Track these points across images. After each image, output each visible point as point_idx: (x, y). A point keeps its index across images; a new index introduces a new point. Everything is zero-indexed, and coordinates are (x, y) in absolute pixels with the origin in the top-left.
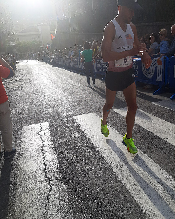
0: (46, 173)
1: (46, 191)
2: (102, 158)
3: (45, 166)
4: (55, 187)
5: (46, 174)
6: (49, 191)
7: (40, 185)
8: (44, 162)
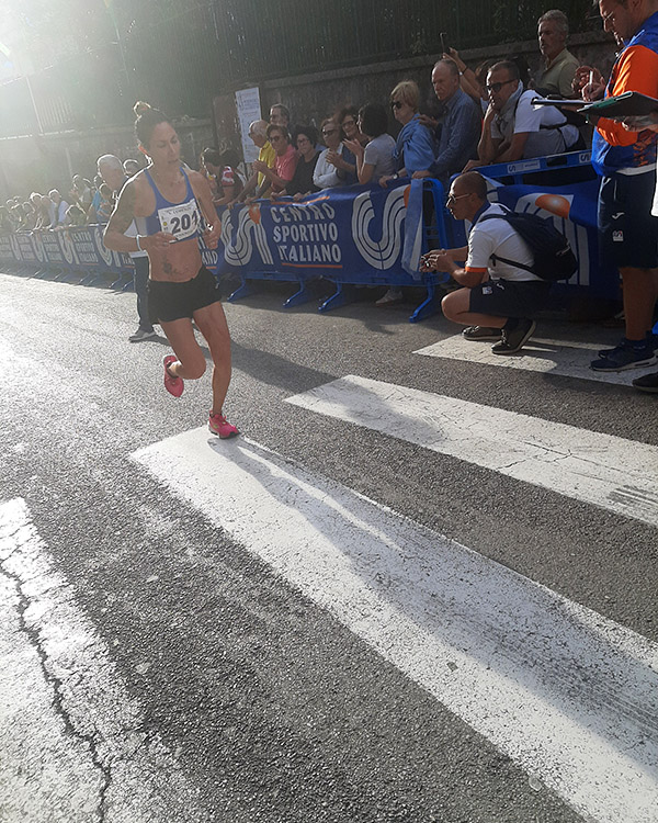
0: (66, 716)
1: (86, 795)
2: (295, 593)
3: (56, 687)
4: (122, 764)
5: (67, 722)
6: (103, 791)
7: (53, 775)
8: (44, 670)
